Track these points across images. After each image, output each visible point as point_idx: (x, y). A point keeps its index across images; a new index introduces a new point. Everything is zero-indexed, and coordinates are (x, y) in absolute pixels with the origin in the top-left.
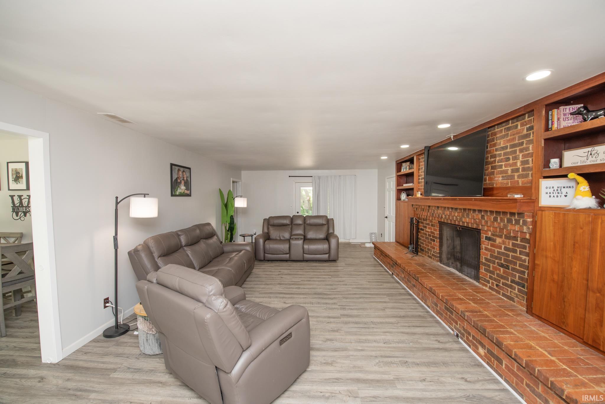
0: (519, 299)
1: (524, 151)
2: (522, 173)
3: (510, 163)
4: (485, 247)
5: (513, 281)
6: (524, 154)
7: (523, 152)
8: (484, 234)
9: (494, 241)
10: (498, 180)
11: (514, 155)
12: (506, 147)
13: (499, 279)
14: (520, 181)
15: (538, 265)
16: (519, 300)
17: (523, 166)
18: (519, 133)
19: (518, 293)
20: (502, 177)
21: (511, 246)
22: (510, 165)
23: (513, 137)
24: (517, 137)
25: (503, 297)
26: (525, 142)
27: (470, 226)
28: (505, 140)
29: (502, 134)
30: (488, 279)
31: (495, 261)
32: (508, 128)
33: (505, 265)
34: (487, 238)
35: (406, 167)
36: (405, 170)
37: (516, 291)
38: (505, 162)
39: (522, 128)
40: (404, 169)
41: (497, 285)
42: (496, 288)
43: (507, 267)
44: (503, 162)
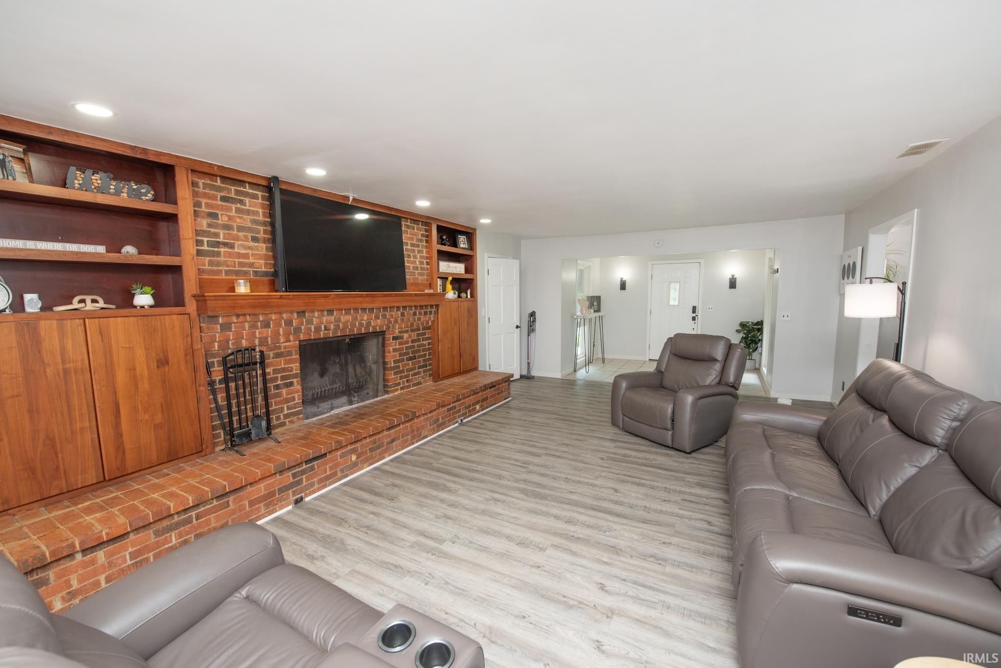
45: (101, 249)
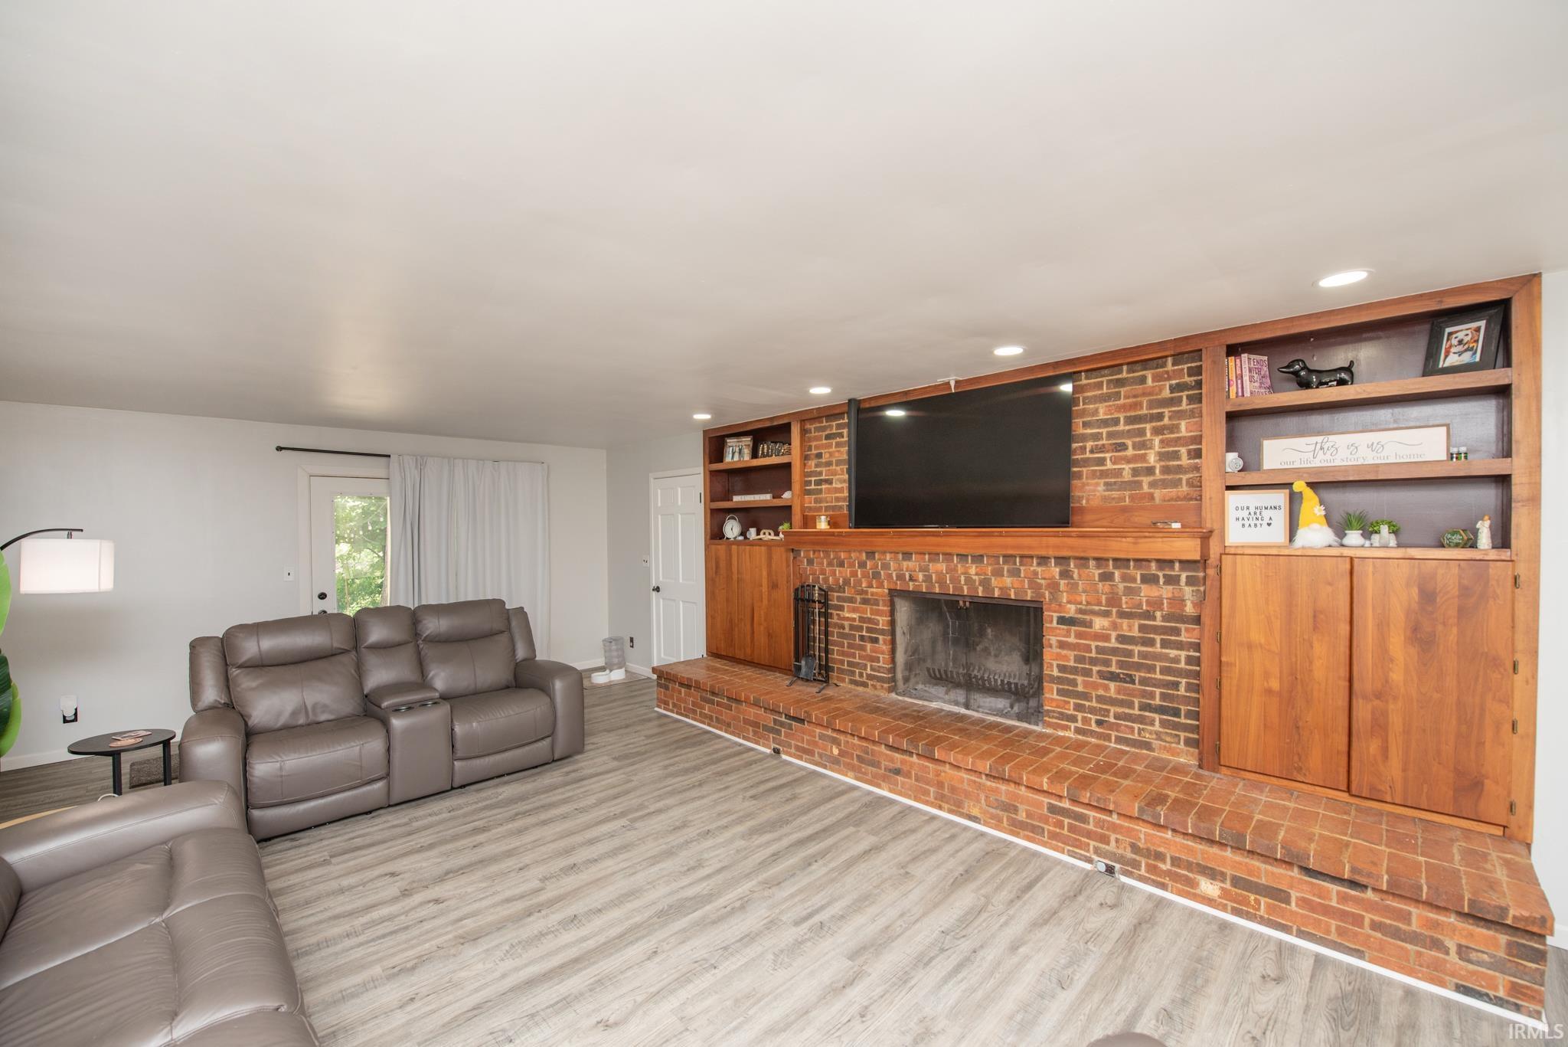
0: (1166, 741)
1: (1165, 432)
2: (1162, 477)
3: (1126, 456)
4: (1059, 642)
5: (1144, 707)
6: (1167, 438)
7: (1164, 434)
8: (1055, 612)
9: (1090, 625)
10: (1094, 491)
11: (1138, 439)
12: (1116, 422)
13: (1104, 707)
14: (1158, 494)
15: (1228, 664)
16: (1164, 744)
17: (1163, 463)
18: (1150, 394)
19: (1161, 730)
20: (1106, 484)
21: (1135, 633)
22: (1128, 461)
23: (1134, 400)
24: (1145, 401)
25: (1119, 744)
26: (1167, 415)
27: (1013, 597)
28: (1110, 406)
29: (1100, 392)
30: (1071, 712)
31: (1091, 669)
32: (1118, 380)
33: (1122, 676)
34: (1062, 621)
35: (740, 450)
36: (736, 458)
37: (1157, 727)
38: (1113, 451)
39: (1155, 384)
40: (733, 453)
41: (1099, 723)
42: (1097, 730)
43: (1128, 679)
44: (1108, 452)
45: (768, 497)
